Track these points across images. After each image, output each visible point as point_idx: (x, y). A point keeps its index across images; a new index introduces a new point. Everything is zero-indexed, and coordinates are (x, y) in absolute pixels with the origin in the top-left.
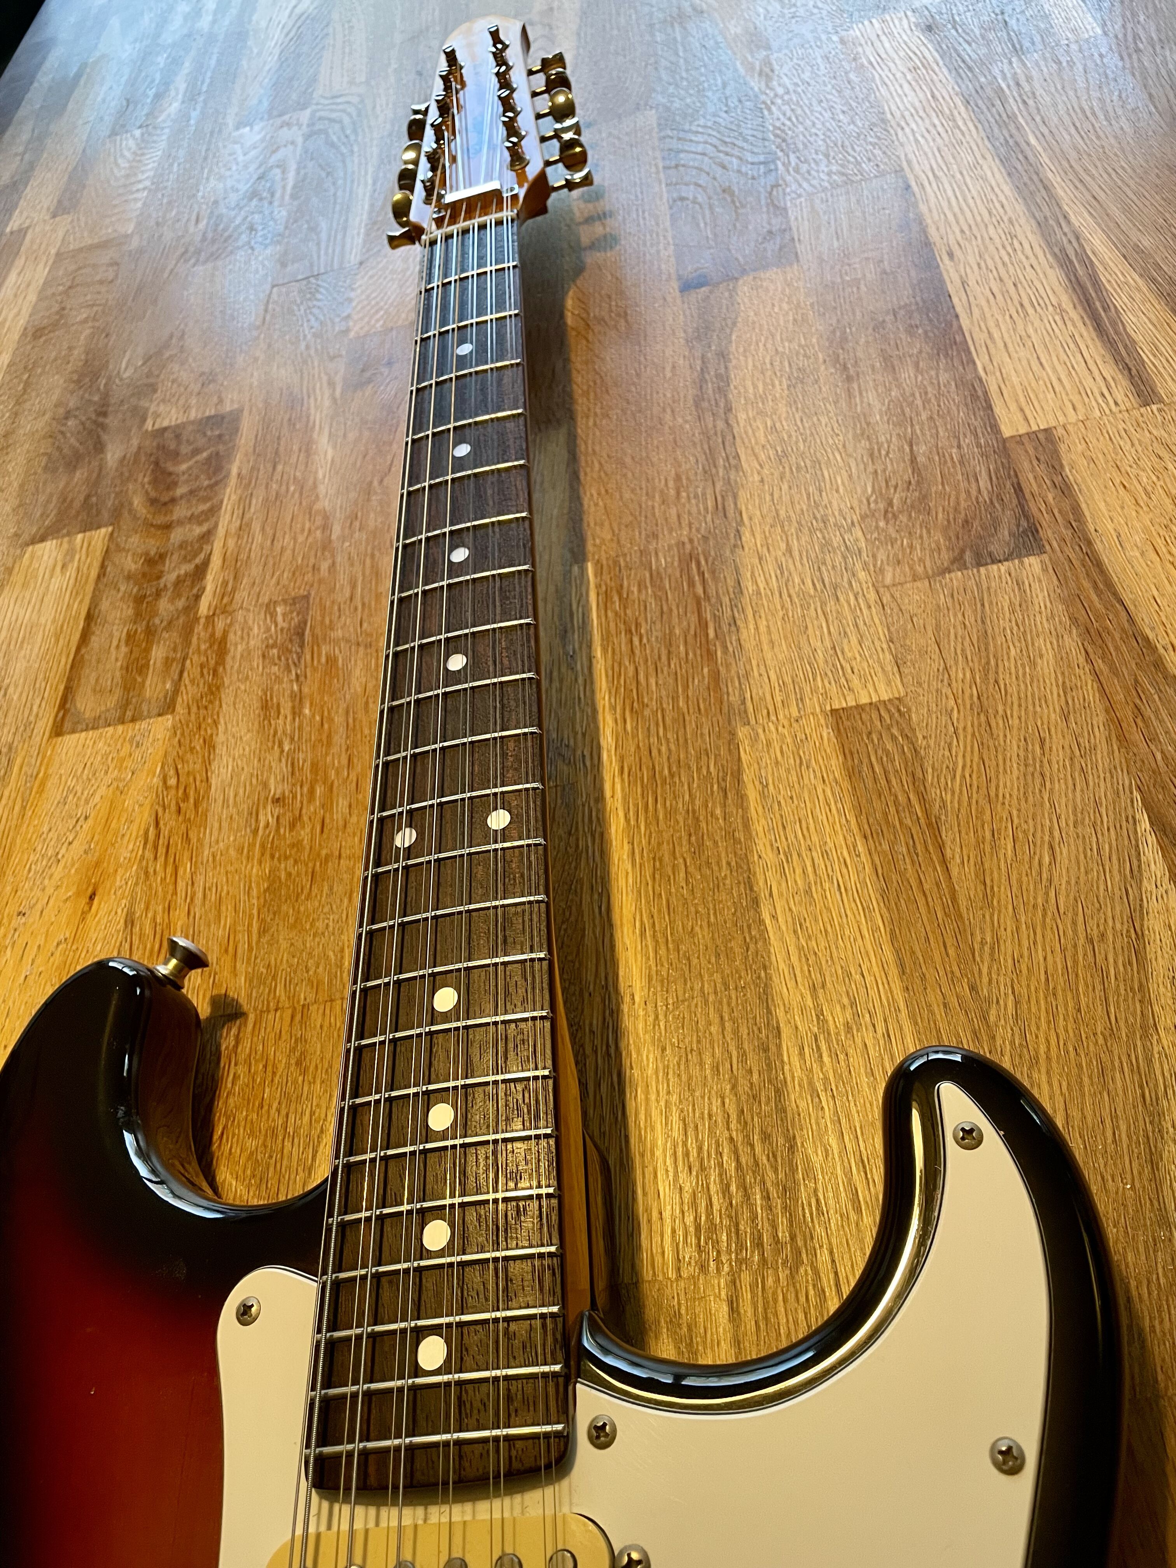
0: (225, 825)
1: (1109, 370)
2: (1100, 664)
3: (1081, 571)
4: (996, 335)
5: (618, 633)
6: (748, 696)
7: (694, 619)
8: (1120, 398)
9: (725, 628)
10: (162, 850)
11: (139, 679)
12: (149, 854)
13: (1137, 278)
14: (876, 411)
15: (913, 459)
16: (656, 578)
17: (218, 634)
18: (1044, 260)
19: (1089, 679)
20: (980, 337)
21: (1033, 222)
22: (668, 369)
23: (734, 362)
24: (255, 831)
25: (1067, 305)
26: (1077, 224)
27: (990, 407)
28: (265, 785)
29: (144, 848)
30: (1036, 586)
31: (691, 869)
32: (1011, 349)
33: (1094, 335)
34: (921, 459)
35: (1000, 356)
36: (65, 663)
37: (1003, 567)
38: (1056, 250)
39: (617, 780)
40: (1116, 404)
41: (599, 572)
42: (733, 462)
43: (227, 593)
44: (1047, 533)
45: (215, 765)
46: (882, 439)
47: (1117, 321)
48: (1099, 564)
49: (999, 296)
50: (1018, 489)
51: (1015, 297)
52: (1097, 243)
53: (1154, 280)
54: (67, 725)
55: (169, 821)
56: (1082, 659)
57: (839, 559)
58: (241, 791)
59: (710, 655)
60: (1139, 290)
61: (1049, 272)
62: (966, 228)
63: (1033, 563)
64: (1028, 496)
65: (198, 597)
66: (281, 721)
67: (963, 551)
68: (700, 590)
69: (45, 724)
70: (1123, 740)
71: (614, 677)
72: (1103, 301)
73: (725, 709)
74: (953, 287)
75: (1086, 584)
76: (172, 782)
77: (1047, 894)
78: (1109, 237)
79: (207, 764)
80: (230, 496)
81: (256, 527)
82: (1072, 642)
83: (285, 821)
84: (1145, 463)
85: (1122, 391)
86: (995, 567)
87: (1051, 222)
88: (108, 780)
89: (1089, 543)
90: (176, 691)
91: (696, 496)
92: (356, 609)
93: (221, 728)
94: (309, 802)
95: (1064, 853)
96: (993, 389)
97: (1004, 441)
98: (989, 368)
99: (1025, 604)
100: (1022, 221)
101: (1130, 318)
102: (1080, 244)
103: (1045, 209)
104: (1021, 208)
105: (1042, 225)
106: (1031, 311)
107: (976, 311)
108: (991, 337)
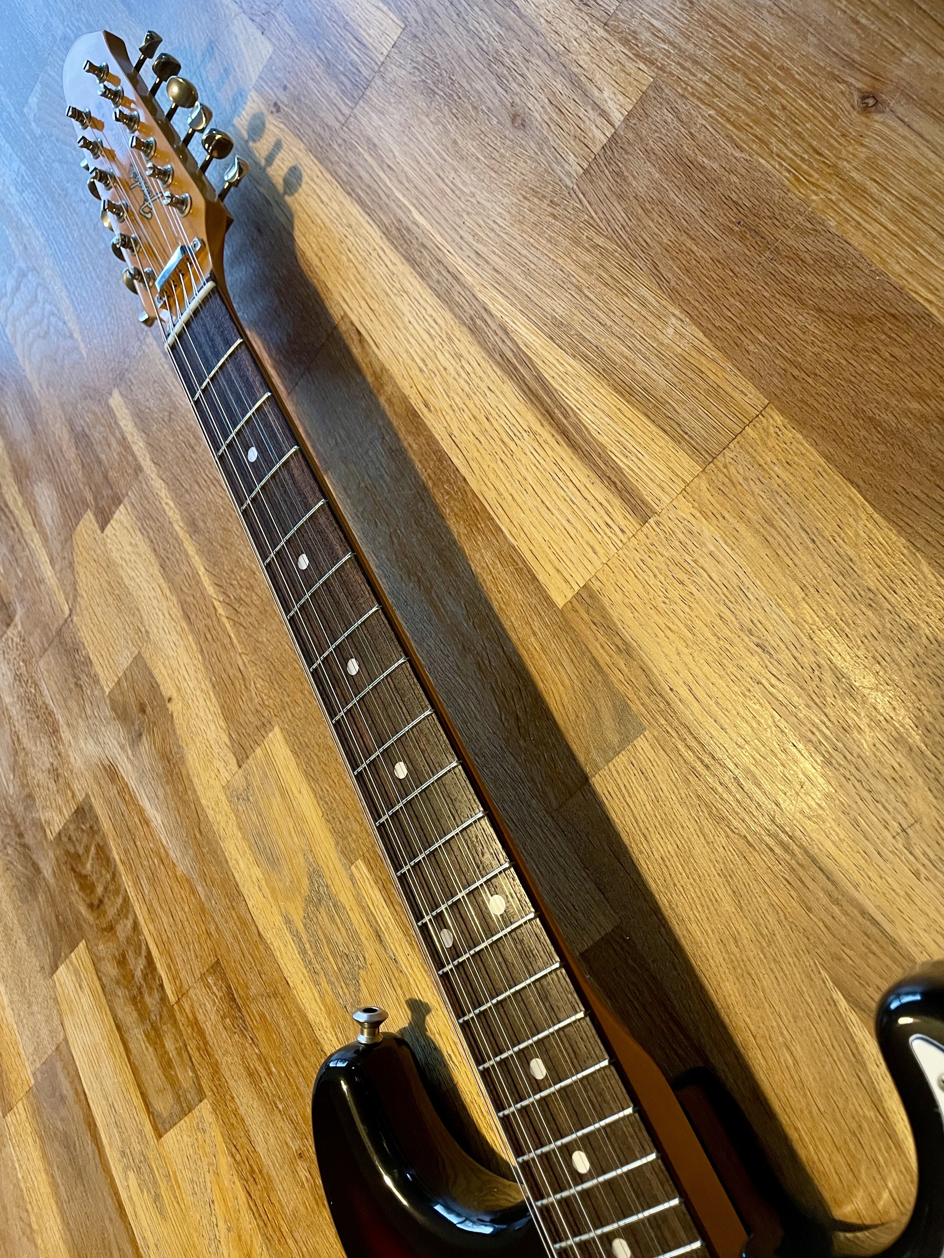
0: (285, 1186)
1: (600, 492)
3: (680, 740)
4: (501, 489)
8: (622, 523)
10: (265, 1218)
12: (261, 1223)
13: (571, 361)
14: (461, 618)
17: (191, 1017)
20: (491, 496)
21: (465, 329)
26: (499, 315)
27: (535, 579)
28: (287, 1144)
29: (255, 1218)
30: (656, 770)
32: (519, 501)
33: (569, 451)
35: (514, 512)
37: (624, 758)
38: (497, 357)
40: (622, 531)
43: (174, 975)
44: (637, 706)
45: (252, 1135)
46: (479, 647)
47: (579, 426)
49: (482, 439)
50: (596, 664)
51: (495, 435)
52: (523, 331)
53: (586, 358)
54: (160, 1126)
55: (255, 1192)
58: (278, 1154)
60: (579, 376)
62: (422, 365)
63: (643, 745)
64: (605, 669)
65: (162, 986)
66: (265, 1084)
69: (148, 1129)
72: (560, 407)
74: (446, 445)
76: (238, 1157)
78: (529, 318)
79: (247, 1135)
81: (156, 906)
84: (674, 594)
85: (620, 515)
86: (619, 761)
87: (479, 322)
88: (205, 1166)
90: (197, 1077)
92: (250, 962)
93: (238, 1101)
96: (528, 556)
97: (562, 611)
98: (514, 530)
100: (458, 333)
101: (588, 417)
102: (512, 340)
103: (467, 307)
104: (449, 316)
105: (474, 330)
106: (512, 445)
107: (474, 465)
108: (500, 494)
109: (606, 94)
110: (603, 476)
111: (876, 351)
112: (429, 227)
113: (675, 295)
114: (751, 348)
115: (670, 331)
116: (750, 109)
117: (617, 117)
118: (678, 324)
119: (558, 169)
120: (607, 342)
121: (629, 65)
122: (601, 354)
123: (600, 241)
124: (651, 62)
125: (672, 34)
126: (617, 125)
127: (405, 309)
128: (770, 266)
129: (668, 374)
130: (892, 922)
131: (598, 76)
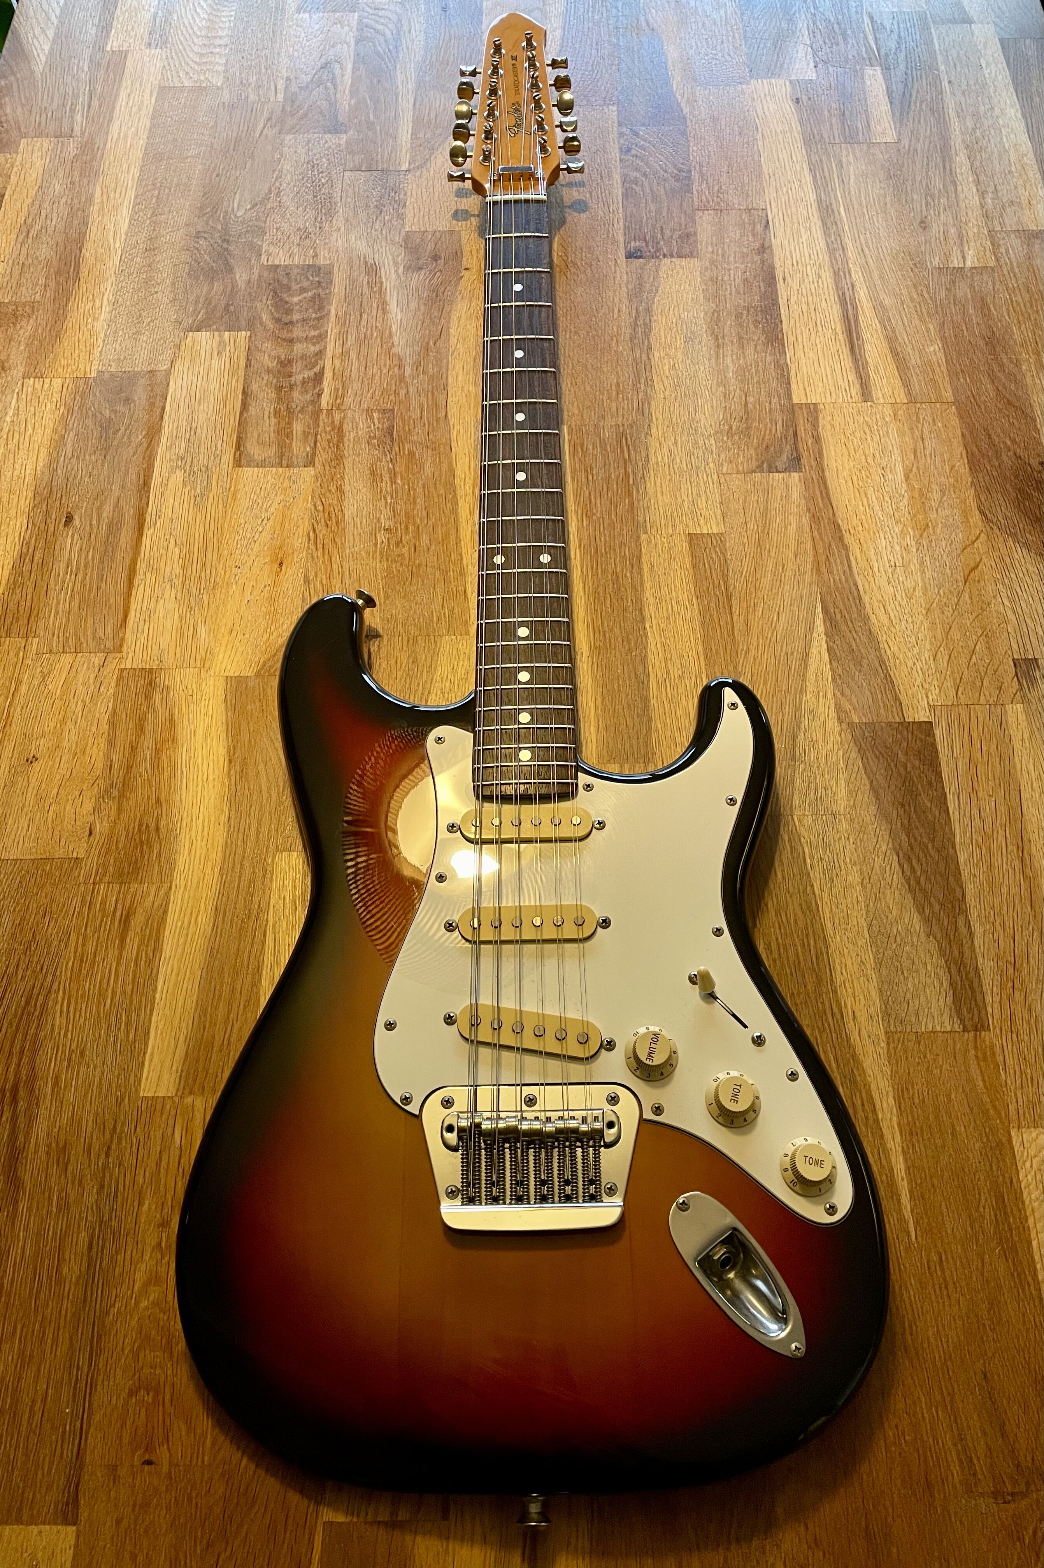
0: (357, 538)
1: (852, 376)
2: (816, 533)
3: (816, 485)
4: (800, 340)
5: (580, 471)
6: (648, 519)
7: (622, 471)
8: (854, 393)
9: (639, 479)
10: (320, 546)
11: (288, 441)
12: (312, 547)
13: (876, 323)
14: (731, 371)
15: (746, 405)
16: (603, 443)
17: (337, 423)
18: (834, 298)
19: (809, 539)
20: (792, 339)
21: (831, 271)
22: (616, 311)
23: (655, 317)
24: (376, 544)
25: (839, 331)
26: (854, 279)
27: (789, 383)
28: (379, 520)
29: (309, 543)
30: (794, 489)
31: (614, 600)
32: (806, 351)
33: (849, 352)
34: (750, 405)
35: (800, 353)
36: (234, 421)
37: (781, 475)
38: (840, 293)
39: (578, 550)
40: (851, 397)
41: (570, 432)
42: (650, 383)
43: (339, 396)
44: (804, 461)
45: (346, 503)
46: (732, 388)
47: (861, 347)
48: (825, 483)
49: (805, 315)
50: (795, 434)
51: (814, 318)
52: (862, 295)
53: (885, 328)
54: (244, 462)
55: (322, 531)
56: (808, 530)
57: (701, 454)
58: (364, 521)
59: (630, 494)
60: (876, 331)
61: (835, 306)
62: (795, 263)
63: (795, 476)
64: (799, 439)
65: (319, 395)
66: (384, 484)
67: (763, 463)
68: (626, 456)
69: (228, 457)
70: (818, 570)
71: (577, 496)
72: (858, 334)
73: (636, 524)
74: (782, 301)
75: (818, 493)
76: (320, 508)
77: (773, 633)
78: (868, 293)
79: (341, 501)
80: (332, 329)
81: (353, 355)
82: (805, 520)
83: (392, 542)
84: (858, 435)
85: (855, 390)
86: (777, 474)
87: (842, 274)
88: (278, 499)
89: (823, 471)
90: (314, 454)
91: (627, 399)
92: (424, 424)
93: (346, 481)
94: (406, 534)
95: (783, 617)
96: (793, 373)
97: (793, 405)
98: (793, 359)
99: (788, 497)
100: (826, 268)
101: (868, 347)
102: (854, 293)
103: (840, 263)
104: (827, 258)
105: (836, 274)
106: (820, 329)
107: (792, 321)
108: (797, 340)
109: (971, 252)
110: (857, 372)
111: (1008, 416)
112: (845, 220)
113: (944, 339)
114: (962, 380)
115: (932, 349)
116: (1024, 310)
117: (969, 264)
118: (937, 349)
119: (928, 256)
120: (899, 329)
121: (988, 252)
122: (894, 332)
123: (926, 296)
124: (997, 260)
125: (1013, 260)
126: (965, 266)
127: (805, 237)
128: (990, 361)
129: (918, 361)
130: (865, 592)
131: (972, 244)
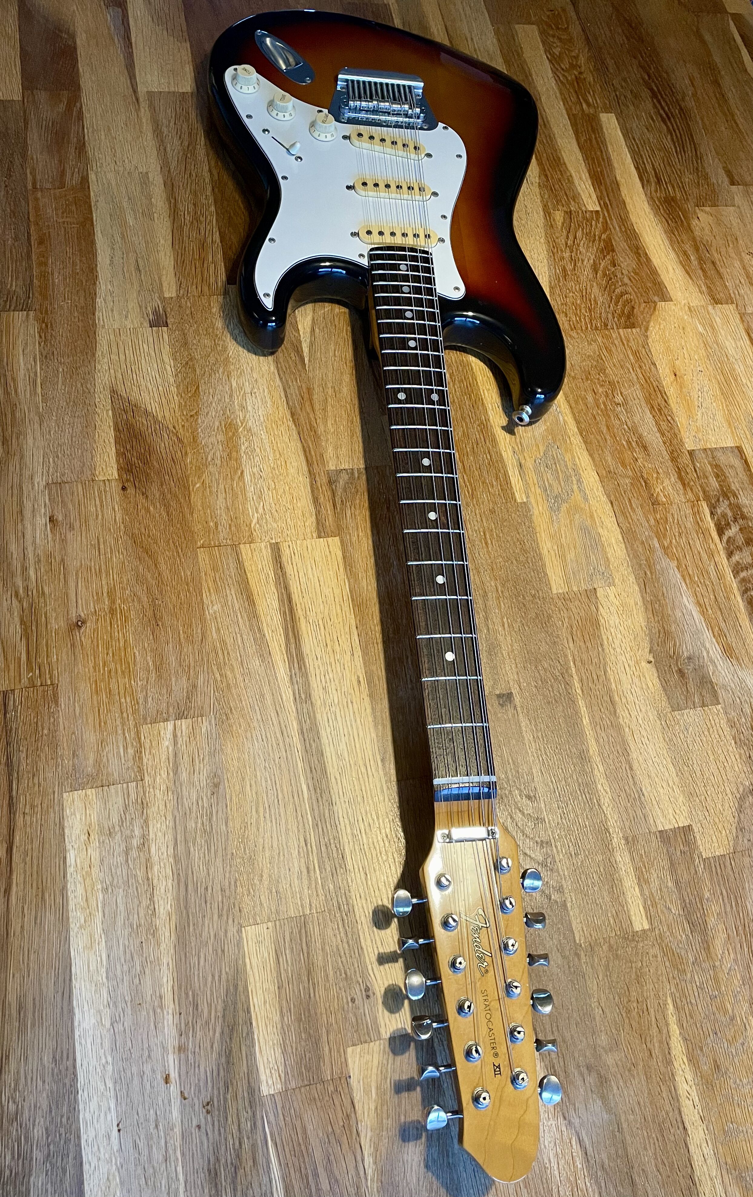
0: (635, 396)
1: (289, 569)
2: (313, 418)
3: (314, 460)
4: (338, 607)
8: (287, 551)
11: (715, 470)
12: (661, 388)
13: (267, 634)
16: (486, 487)
17: (688, 489)
18: (310, 662)
19: (317, 412)
20: (346, 608)
21: (313, 700)
24: (621, 392)
25: (303, 620)
26: (290, 690)
27: (344, 558)
28: (626, 411)
29: (665, 391)
30: (332, 455)
32: (331, 595)
33: (293, 597)
35: (337, 591)
37: (343, 467)
38: (303, 669)
40: (289, 547)
43: (697, 513)
44: (325, 480)
45: (654, 423)
47: (281, 603)
48: (307, 461)
49: (335, 638)
50: (334, 506)
51: (327, 635)
52: (282, 670)
53: (259, 629)
54: (736, 452)
56: (319, 420)
60: (267, 625)
61: (308, 652)
63: (332, 467)
64: (330, 501)
65: (712, 513)
66: (634, 439)
70: (309, 389)
72: (285, 620)
74: (358, 653)
75: (312, 452)
76: (669, 416)
78: (275, 674)
81: (704, 556)
82: (321, 429)
83: (611, 395)
85: (286, 553)
86: (347, 467)
87: (303, 696)
88: (699, 422)
89: (309, 471)
90: (692, 461)
93: (660, 440)
96: (342, 569)
97: (338, 536)
98: (342, 584)
99: (336, 448)
100: (319, 702)
101: (276, 604)
102: (290, 671)
103: (305, 710)
104: (318, 716)
105: (309, 696)
106: (321, 622)
107: (347, 630)
108: (340, 605)
109: (167, 743)
110: (284, 574)
111: (149, 536)
112: (301, 776)
113: (203, 621)
114: (189, 574)
115: (215, 608)
116: (118, 666)
117: (170, 725)
118: (210, 608)
119: (214, 731)
120: (245, 630)
121: (147, 746)
122: (251, 626)
123: (217, 675)
124: (138, 733)
125: (120, 738)
126: (173, 722)
127: (343, 746)
129: (228, 592)
